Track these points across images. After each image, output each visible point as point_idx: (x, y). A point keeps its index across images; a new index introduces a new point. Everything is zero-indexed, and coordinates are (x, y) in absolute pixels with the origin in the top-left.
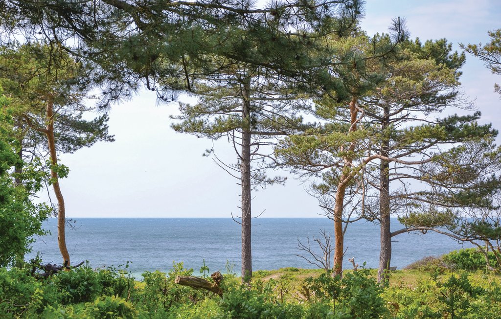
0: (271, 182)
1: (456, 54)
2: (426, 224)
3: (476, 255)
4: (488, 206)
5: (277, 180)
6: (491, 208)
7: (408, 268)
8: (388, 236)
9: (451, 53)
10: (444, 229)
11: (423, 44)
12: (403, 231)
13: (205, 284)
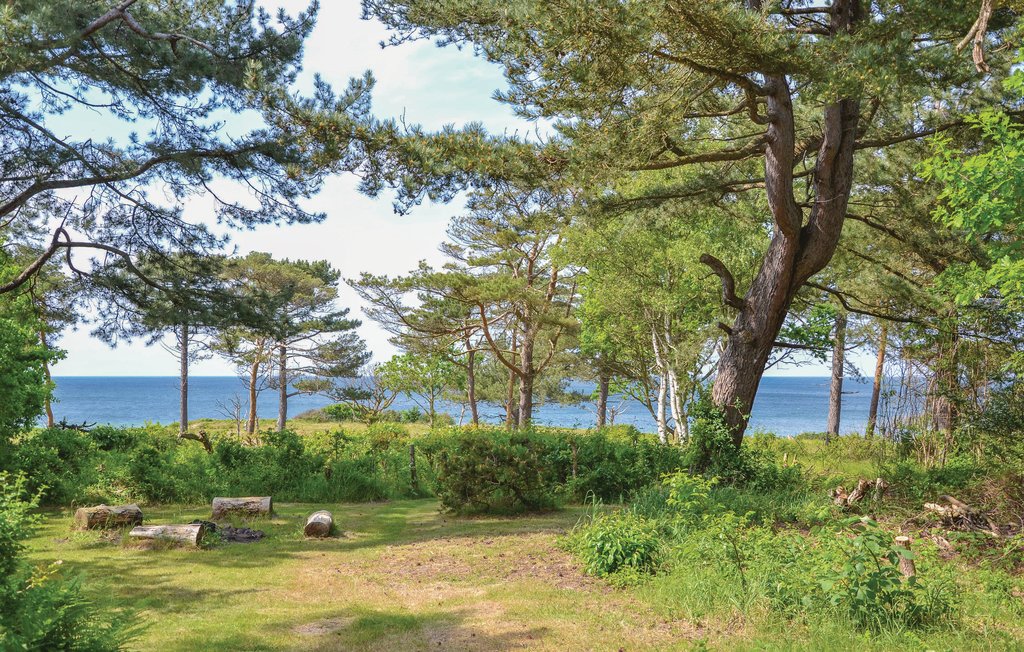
0: (201, 358)
1: (334, 270)
2: (312, 388)
3: (346, 409)
4: (354, 375)
5: (205, 357)
6: (356, 377)
7: (296, 418)
8: (285, 397)
9: (330, 270)
10: (324, 393)
11: (310, 264)
12: (296, 394)
13: (196, 438)
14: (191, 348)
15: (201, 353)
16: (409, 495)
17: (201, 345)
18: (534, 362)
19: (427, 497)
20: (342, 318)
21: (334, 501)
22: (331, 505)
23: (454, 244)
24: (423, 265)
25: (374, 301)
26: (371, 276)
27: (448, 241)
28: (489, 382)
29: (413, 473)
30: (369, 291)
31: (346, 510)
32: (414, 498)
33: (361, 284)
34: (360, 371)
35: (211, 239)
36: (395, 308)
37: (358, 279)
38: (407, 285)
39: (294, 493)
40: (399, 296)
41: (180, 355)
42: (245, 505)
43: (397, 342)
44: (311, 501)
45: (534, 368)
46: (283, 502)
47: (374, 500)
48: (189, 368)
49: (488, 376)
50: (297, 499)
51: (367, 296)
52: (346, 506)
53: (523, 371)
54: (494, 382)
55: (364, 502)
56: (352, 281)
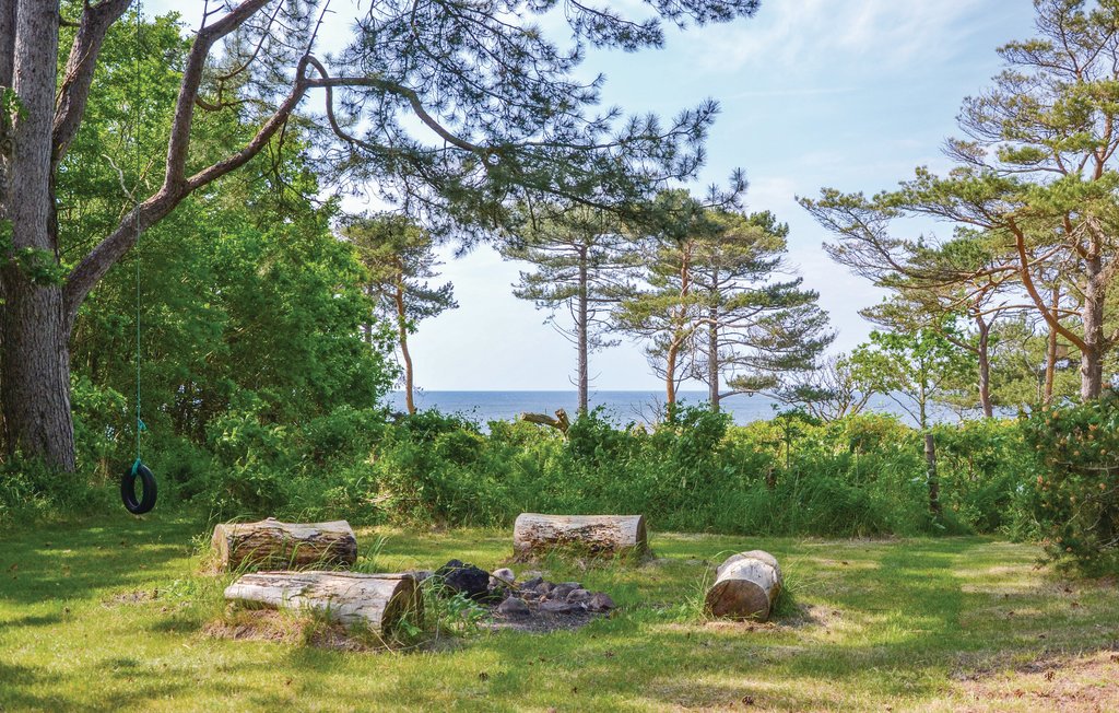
0: (606, 346)
1: (780, 225)
2: (752, 386)
4: (810, 367)
5: (612, 343)
6: (813, 370)
9: (775, 224)
10: (769, 391)
13: (550, 421)
14: (591, 329)
15: (606, 338)
16: (927, 528)
17: (604, 326)
18: (1106, 327)
19: (960, 534)
20: (792, 290)
21: (783, 533)
22: (779, 541)
23: (970, 140)
24: (920, 172)
25: (844, 231)
26: (837, 193)
27: (961, 136)
28: (1003, 380)
29: (933, 486)
30: (834, 215)
31: (810, 552)
32: (936, 533)
33: (822, 204)
34: (818, 360)
35: (549, 54)
36: (875, 242)
37: (818, 197)
38: (894, 204)
39: (705, 515)
40: (883, 223)
41: (577, 340)
42: (583, 531)
43: (871, 315)
44: (739, 531)
45: (1106, 336)
46: (682, 531)
47: (867, 535)
48: (589, 357)
49: (1001, 372)
50: (711, 525)
51: (832, 225)
52: (809, 543)
53: (1088, 341)
54: (1010, 379)
55: (847, 537)
56: (809, 203)
